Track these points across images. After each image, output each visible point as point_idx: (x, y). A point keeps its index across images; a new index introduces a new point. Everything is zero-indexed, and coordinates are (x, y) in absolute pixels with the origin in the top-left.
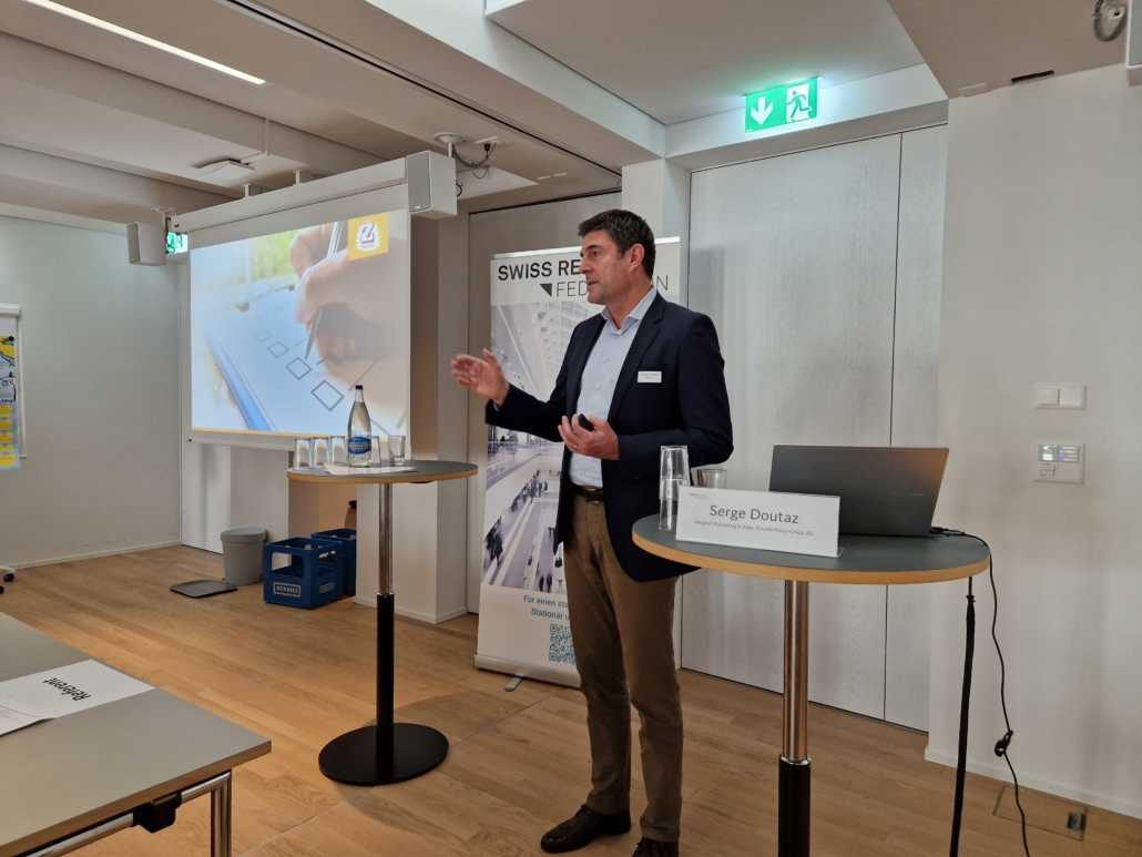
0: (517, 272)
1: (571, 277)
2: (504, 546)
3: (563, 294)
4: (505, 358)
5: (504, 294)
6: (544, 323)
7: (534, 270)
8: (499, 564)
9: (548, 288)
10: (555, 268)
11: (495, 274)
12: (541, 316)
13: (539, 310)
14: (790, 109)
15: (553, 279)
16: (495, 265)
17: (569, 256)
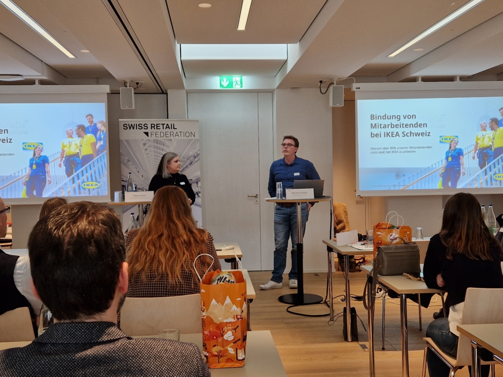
0: (132, 127)
1: (156, 130)
4: (128, 160)
5: (125, 135)
6: (146, 147)
7: (140, 127)
9: (147, 134)
10: (149, 126)
11: (121, 127)
13: (144, 142)
14: (234, 84)
15: (149, 130)
16: (121, 124)
17: (155, 121)
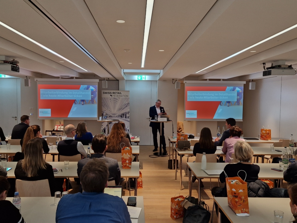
0: (106, 93)
1: (114, 94)
2: (106, 131)
3: (114, 97)
4: (104, 105)
5: (104, 96)
6: (111, 100)
7: (109, 93)
8: (105, 134)
9: (111, 95)
10: (112, 93)
11: (102, 93)
12: (110, 99)
13: (110, 98)
14: (143, 78)
15: (112, 94)
16: (102, 92)
17: (114, 91)
